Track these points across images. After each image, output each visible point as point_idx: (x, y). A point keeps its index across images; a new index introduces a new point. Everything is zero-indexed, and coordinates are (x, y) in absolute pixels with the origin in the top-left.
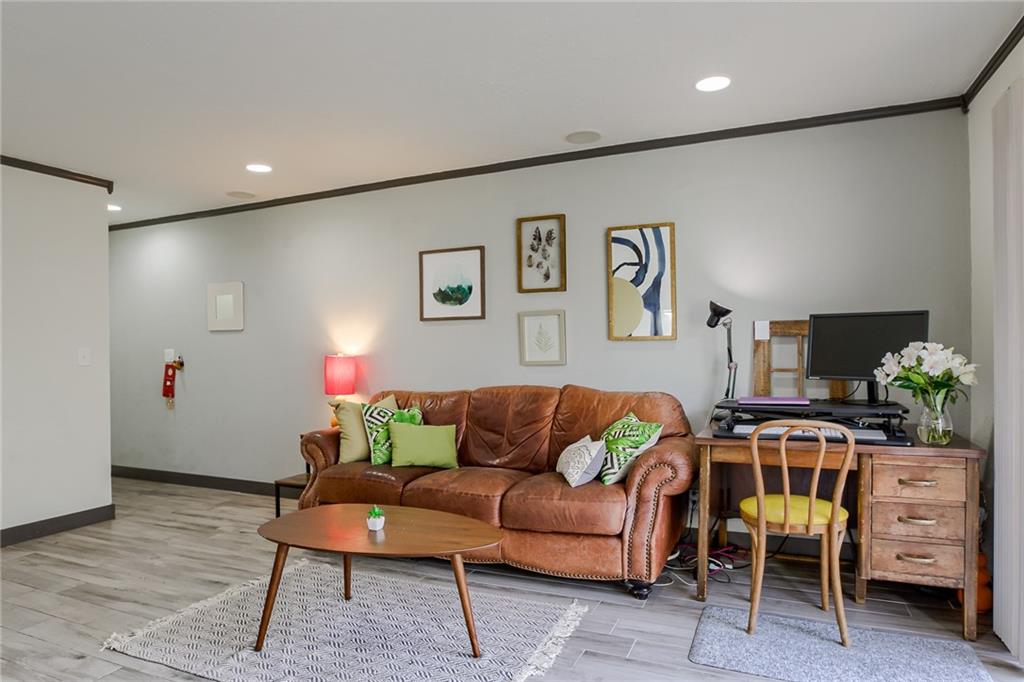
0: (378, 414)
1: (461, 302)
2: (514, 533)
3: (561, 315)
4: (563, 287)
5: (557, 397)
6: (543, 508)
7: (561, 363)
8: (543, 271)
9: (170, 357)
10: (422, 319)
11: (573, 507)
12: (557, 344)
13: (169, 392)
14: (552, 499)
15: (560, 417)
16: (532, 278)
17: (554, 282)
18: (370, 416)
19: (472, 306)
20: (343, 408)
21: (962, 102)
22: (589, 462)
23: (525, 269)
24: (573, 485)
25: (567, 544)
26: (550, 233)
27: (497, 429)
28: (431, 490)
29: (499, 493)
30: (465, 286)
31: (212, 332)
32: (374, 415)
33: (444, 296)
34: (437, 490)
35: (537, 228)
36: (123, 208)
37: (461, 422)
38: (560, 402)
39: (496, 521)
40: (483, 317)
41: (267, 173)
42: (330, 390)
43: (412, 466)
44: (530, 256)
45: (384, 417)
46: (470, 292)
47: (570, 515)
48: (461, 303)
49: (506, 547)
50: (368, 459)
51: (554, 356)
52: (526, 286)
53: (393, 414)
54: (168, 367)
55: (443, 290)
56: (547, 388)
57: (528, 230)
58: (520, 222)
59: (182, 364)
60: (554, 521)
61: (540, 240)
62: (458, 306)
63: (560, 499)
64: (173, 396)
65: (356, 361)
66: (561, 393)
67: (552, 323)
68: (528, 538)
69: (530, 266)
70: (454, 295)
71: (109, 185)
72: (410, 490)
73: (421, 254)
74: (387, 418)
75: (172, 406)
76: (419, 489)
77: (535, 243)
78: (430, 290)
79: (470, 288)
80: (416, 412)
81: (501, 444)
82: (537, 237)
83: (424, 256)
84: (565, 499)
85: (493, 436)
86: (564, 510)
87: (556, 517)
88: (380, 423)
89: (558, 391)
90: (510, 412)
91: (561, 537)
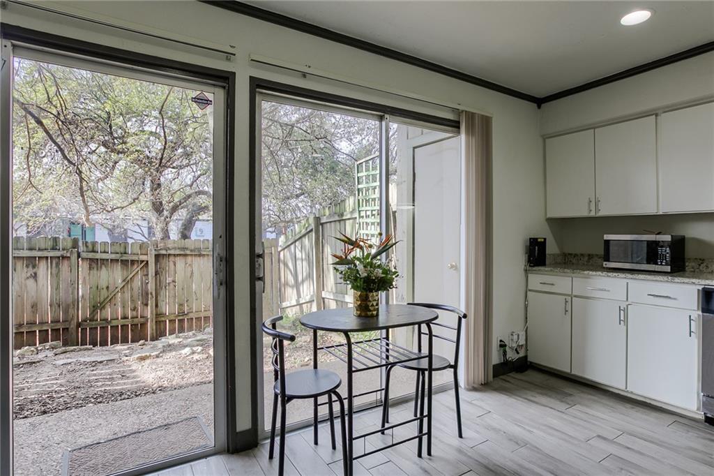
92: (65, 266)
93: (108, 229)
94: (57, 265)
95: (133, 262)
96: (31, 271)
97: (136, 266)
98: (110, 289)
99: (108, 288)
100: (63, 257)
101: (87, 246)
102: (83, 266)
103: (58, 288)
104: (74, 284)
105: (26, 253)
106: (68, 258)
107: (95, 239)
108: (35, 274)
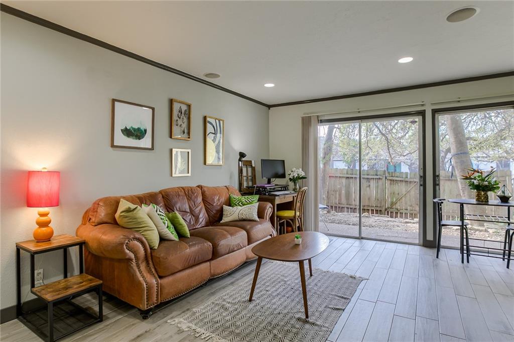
8: (182, 129)
10: (113, 145)
17: (186, 135)
19: (146, 142)
21: (269, 107)
23: (174, 127)
26: (186, 111)
30: (142, 128)
33: (128, 132)
35: (180, 107)
40: (152, 149)
44: (177, 120)
46: (146, 133)
48: (140, 139)
55: (128, 128)
57: (176, 107)
58: (171, 101)
61: (181, 113)
62: (138, 140)
69: (176, 125)
70: (135, 133)
73: (114, 101)
77: (179, 114)
78: (119, 127)
79: (145, 131)
82: (180, 111)
83: (116, 103)
92: (380, 182)
93: (408, 165)
94: (378, 181)
95: (410, 182)
96: (368, 184)
97: (412, 184)
98: (400, 195)
99: (398, 194)
100: (380, 179)
101: (389, 174)
102: (388, 183)
103: (378, 192)
104: (384, 190)
105: (366, 177)
106: (382, 179)
107: (401, 170)
108: (370, 185)
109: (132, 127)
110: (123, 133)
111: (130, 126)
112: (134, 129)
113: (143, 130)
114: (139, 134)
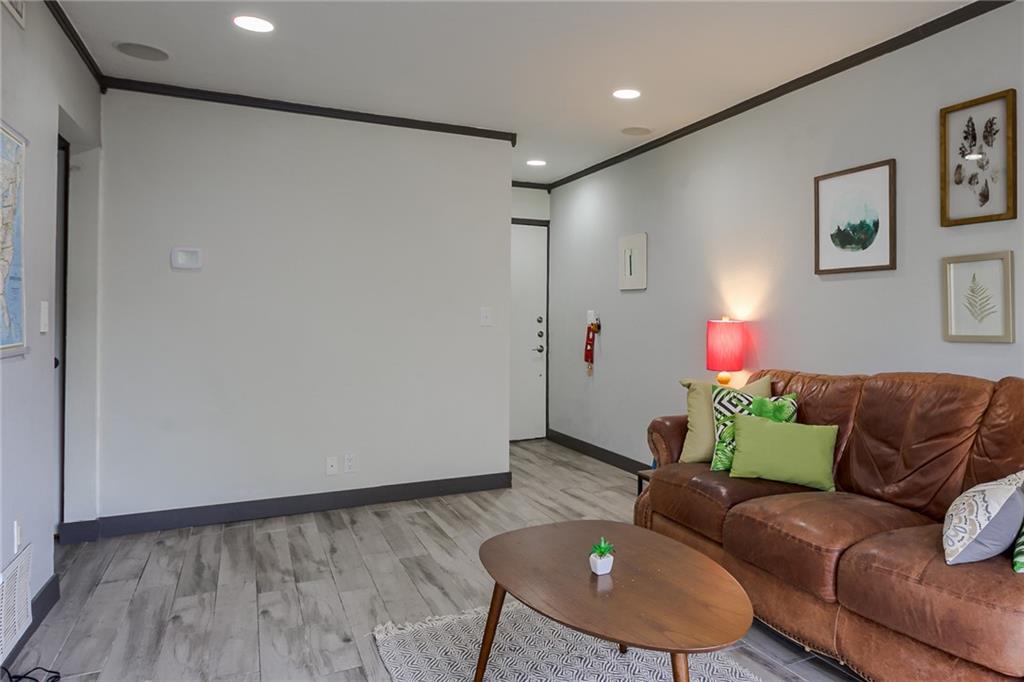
0: (730, 401)
1: (864, 244)
2: (855, 619)
3: (1007, 259)
4: (1012, 213)
5: (985, 398)
6: (892, 589)
7: (1006, 339)
8: (979, 188)
9: (591, 320)
10: (818, 271)
11: (939, 601)
12: (999, 308)
13: (589, 356)
14: (907, 578)
15: (984, 431)
16: (964, 202)
17: (996, 204)
18: (719, 403)
19: (877, 252)
20: (694, 390)
22: (984, 524)
23: (953, 188)
24: (950, 560)
25: (932, 665)
26: (990, 124)
27: (890, 439)
28: (754, 520)
29: (838, 547)
30: (870, 222)
31: (622, 291)
32: (724, 402)
33: (843, 238)
34: (760, 523)
35: (970, 120)
36: (547, 162)
37: (847, 422)
38: (990, 405)
39: (828, 592)
40: (892, 266)
41: (635, 99)
42: (713, 364)
43: (759, 480)
44: (959, 167)
45: (735, 406)
46: (876, 231)
47: (933, 616)
48: (864, 248)
49: (843, 636)
50: (708, 462)
51: (993, 326)
52: (953, 214)
53: (750, 403)
54: (589, 329)
55: (842, 228)
56: (974, 379)
57: (957, 124)
58: (945, 114)
59: (599, 327)
60: (907, 618)
61: (974, 138)
62: (861, 252)
63: (920, 582)
64: (592, 362)
65: (744, 327)
66: (995, 391)
67: (990, 274)
68: (874, 634)
69: (959, 182)
70: (855, 236)
71: (512, 138)
72: (733, 515)
73: (817, 180)
74: (740, 408)
75: (590, 372)
76: (741, 516)
77: (967, 144)
78: (827, 230)
79: (876, 224)
80: (788, 403)
81: (893, 463)
82: (970, 135)
83: (822, 183)
84: (928, 584)
85: (886, 450)
86: (924, 605)
87: (910, 613)
88: (728, 414)
89: (989, 389)
90: (912, 416)
91: (922, 648)
109: (849, 224)
110: (834, 242)
111: (845, 224)
112: (854, 228)
113: (871, 225)
114: (863, 236)
